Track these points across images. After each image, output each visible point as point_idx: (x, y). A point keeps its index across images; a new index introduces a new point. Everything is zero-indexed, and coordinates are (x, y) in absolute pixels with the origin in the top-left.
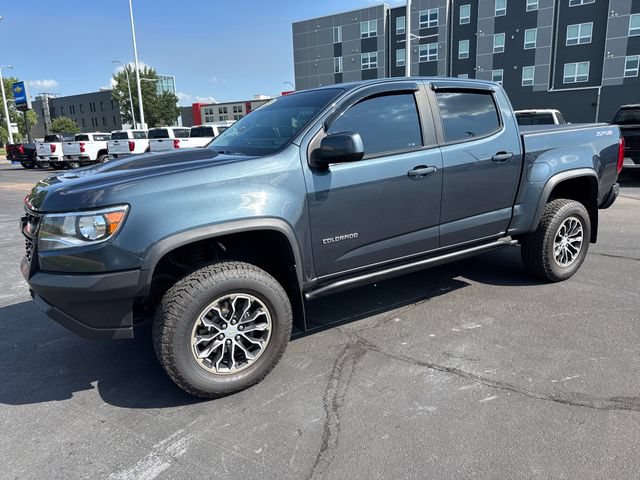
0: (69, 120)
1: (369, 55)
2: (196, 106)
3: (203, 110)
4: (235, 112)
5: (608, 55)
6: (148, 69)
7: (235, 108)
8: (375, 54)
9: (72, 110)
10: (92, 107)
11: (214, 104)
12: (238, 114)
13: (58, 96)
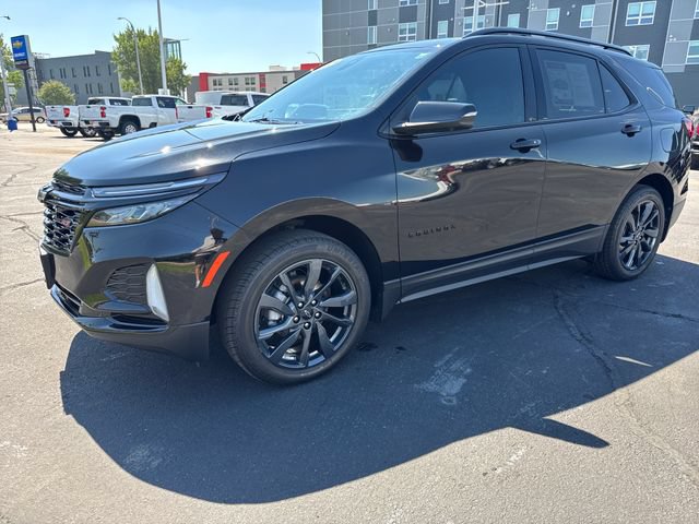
0: (61, 84)
1: (407, 26)
2: (203, 75)
3: (209, 81)
4: (247, 84)
5: (671, 39)
6: (153, 30)
7: (246, 79)
8: (414, 25)
9: (63, 75)
10: (87, 72)
12: (250, 86)
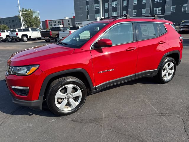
0: (5, 25)
1: (97, 5)
2: (46, 21)
3: (48, 22)
4: (58, 22)
7: (58, 21)
9: (7, 22)
10: (13, 21)
11: (52, 20)
12: (59, 23)
13: (2, 18)
